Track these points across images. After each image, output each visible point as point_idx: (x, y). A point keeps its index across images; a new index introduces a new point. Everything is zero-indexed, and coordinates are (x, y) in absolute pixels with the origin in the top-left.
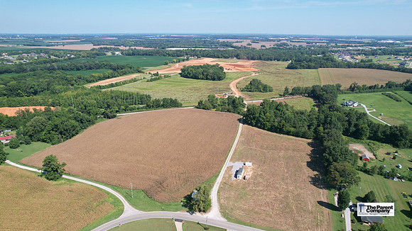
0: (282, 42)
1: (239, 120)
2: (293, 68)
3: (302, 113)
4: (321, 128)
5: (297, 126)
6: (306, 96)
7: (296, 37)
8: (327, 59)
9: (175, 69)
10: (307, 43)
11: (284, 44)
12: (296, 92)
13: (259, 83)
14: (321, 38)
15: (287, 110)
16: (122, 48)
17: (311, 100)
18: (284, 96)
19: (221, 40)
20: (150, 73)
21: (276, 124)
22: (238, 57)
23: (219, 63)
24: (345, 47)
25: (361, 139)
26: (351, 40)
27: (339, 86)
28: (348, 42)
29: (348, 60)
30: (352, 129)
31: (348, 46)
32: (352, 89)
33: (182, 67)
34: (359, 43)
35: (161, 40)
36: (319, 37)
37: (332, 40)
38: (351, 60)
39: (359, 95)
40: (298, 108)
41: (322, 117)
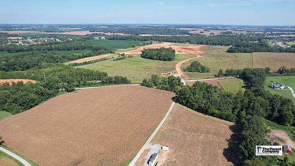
0: (227, 31)
1: (173, 99)
2: (232, 52)
4: (244, 113)
6: (237, 78)
7: (239, 27)
8: (262, 45)
11: (229, 32)
12: (229, 73)
18: (218, 76)
19: (181, 29)
20: (118, 54)
21: (203, 106)
22: (189, 42)
24: (279, 34)
25: (284, 125)
26: (285, 29)
28: (282, 30)
29: (281, 45)
30: (276, 114)
31: (282, 34)
32: (281, 72)
33: (143, 50)
34: (292, 31)
36: (258, 27)
37: (268, 29)
38: (283, 46)
39: (287, 77)
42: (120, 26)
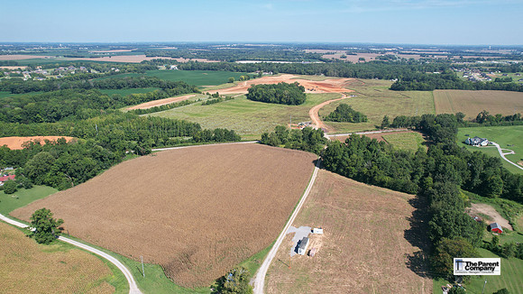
0: (387, 54)
1: (315, 162)
2: (399, 90)
3: (404, 155)
4: (429, 179)
5: (396, 174)
6: (413, 129)
7: (407, 48)
8: (447, 78)
9: (241, 88)
10: (421, 55)
11: (390, 57)
12: (399, 123)
13: (349, 110)
14: (441, 49)
15: (383, 150)
16: (181, 60)
17: (420, 135)
18: (382, 128)
19: (307, 51)
20: (208, 94)
21: (365, 171)
22: (326, 73)
23: (298, 81)
24: (474, 60)
25: (490, 197)
26: (483, 51)
27: (460, 116)
28: (478, 53)
29: (477, 78)
30: (477, 181)
31: (478, 59)
32: (480, 120)
33: (249, 86)
34: (494, 55)
35: (230, 51)
36: (438, 47)
37: (455, 51)
38: (482, 79)
39: (490, 129)
40: (399, 147)
41: (432, 162)
42: (199, 46)
